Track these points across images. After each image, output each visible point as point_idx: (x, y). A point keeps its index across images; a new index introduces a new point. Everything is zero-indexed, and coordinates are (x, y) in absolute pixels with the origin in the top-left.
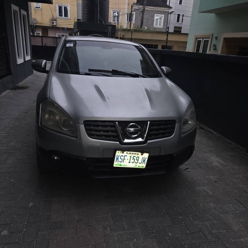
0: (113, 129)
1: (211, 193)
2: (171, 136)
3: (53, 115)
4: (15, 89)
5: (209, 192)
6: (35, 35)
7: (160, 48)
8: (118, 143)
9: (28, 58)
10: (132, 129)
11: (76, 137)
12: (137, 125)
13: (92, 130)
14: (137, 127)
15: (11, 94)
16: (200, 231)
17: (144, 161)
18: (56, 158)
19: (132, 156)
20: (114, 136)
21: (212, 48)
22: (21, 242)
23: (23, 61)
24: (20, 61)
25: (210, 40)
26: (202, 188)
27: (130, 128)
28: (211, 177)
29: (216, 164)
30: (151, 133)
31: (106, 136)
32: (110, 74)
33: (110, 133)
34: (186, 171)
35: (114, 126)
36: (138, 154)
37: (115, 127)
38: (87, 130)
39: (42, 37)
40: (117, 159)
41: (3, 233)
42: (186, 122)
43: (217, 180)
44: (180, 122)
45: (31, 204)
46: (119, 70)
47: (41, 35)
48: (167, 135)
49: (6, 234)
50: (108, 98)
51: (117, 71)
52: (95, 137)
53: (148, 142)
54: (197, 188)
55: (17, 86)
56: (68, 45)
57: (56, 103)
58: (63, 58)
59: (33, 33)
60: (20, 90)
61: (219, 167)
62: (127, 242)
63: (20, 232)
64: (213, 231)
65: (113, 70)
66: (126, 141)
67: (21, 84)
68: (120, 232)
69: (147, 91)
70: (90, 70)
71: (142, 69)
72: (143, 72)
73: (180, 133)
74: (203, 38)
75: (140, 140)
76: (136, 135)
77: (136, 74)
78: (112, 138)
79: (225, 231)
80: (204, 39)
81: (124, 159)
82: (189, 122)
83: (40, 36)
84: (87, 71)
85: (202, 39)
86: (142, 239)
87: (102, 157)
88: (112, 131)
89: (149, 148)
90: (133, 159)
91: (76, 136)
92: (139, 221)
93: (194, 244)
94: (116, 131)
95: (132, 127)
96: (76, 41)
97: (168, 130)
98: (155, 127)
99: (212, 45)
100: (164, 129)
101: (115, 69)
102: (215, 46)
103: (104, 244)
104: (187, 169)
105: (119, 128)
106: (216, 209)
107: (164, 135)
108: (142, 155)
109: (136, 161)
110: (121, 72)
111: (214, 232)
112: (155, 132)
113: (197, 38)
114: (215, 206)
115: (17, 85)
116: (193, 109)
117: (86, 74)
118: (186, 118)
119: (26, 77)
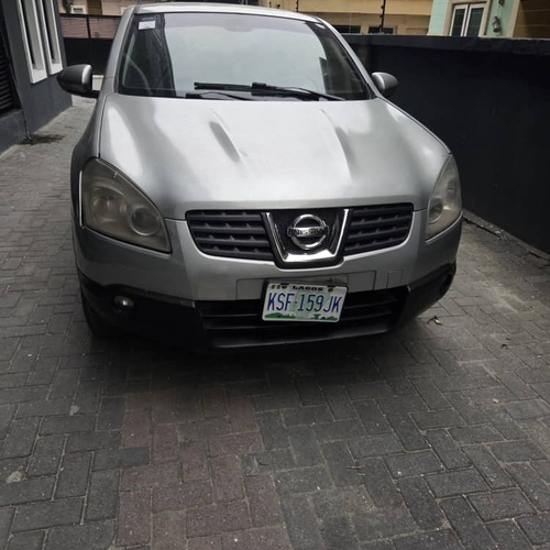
0: (260, 229)
1: (493, 374)
2: (402, 242)
3: (111, 198)
4: (32, 142)
5: (488, 371)
6: (73, 12)
7: (364, 31)
8: (272, 263)
9: (57, 68)
10: (305, 230)
11: (170, 252)
12: (317, 218)
13: (207, 234)
14: (318, 224)
15: (23, 155)
16: (471, 463)
17: (336, 304)
18: (124, 303)
19: (307, 294)
20: (261, 248)
21: (491, 28)
22: (53, 499)
23: (46, 76)
24: (38, 75)
25: (486, 7)
26: (471, 362)
27: (299, 225)
28: (493, 336)
29: (503, 304)
30: (351, 237)
31: (242, 248)
32: (248, 94)
33: (253, 241)
34: (432, 323)
35: (262, 223)
36: (321, 289)
37: (264, 227)
38: (195, 234)
39: (87, 17)
40: (271, 301)
41: (10, 479)
42: (437, 208)
43: (506, 342)
44: (424, 208)
45: (74, 409)
46: (269, 83)
47: (85, 12)
48: (391, 240)
49: (19, 480)
50: (245, 154)
51: (263, 87)
52: (216, 250)
53: (346, 258)
54: (460, 363)
55: (36, 136)
56: (142, 25)
57: (117, 169)
58: (132, 57)
59: (68, 9)
60: (44, 145)
61: (509, 311)
62: (300, 494)
63: (49, 475)
64: (500, 462)
65: (255, 85)
66: (292, 258)
67: (44, 130)
68: (283, 471)
69: (340, 133)
70: (199, 86)
71: (326, 80)
72: (327, 88)
73: (423, 235)
74: (469, 4)
75: (325, 254)
76: (316, 244)
77: (313, 93)
78: (257, 253)
79: (528, 463)
80: (472, 7)
81: (288, 302)
82: (446, 208)
83: (83, 16)
84: (192, 90)
85: (466, 7)
86: (334, 487)
87: (234, 299)
88: (257, 236)
89: (347, 274)
90: (309, 301)
91: (168, 250)
92: (325, 442)
93: (456, 495)
94: (266, 236)
95: (304, 223)
96: (162, 14)
97: (394, 229)
98: (362, 222)
99: (492, 20)
100: (383, 227)
101: (260, 81)
102: (498, 21)
103: (246, 500)
104: (436, 318)
105: (273, 228)
106: (505, 411)
107: (384, 241)
108: (330, 291)
109: (317, 306)
110: (274, 88)
111: (502, 465)
112: (360, 235)
113: (454, 5)
114: (503, 404)
115: (36, 133)
116: (453, 175)
117: (189, 96)
118: (438, 197)
119: (55, 114)
